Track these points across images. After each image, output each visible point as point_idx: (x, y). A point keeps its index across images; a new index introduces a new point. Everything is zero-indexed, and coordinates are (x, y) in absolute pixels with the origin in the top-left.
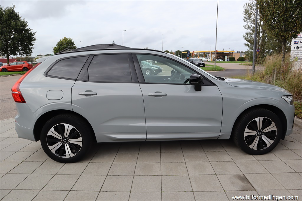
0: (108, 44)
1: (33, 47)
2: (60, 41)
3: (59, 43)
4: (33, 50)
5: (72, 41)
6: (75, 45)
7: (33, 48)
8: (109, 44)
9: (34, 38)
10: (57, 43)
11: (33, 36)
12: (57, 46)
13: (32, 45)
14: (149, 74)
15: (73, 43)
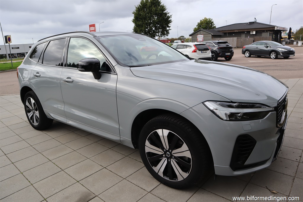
0: (248, 22)
1: (170, 28)
2: (200, 21)
3: (199, 23)
4: (170, 31)
5: (212, 21)
6: (214, 26)
7: (171, 30)
8: (250, 22)
9: (170, 20)
10: (197, 24)
11: (170, 19)
12: (197, 27)
13: (169, 27)
14: (274, 57)
15: (213, 22)
